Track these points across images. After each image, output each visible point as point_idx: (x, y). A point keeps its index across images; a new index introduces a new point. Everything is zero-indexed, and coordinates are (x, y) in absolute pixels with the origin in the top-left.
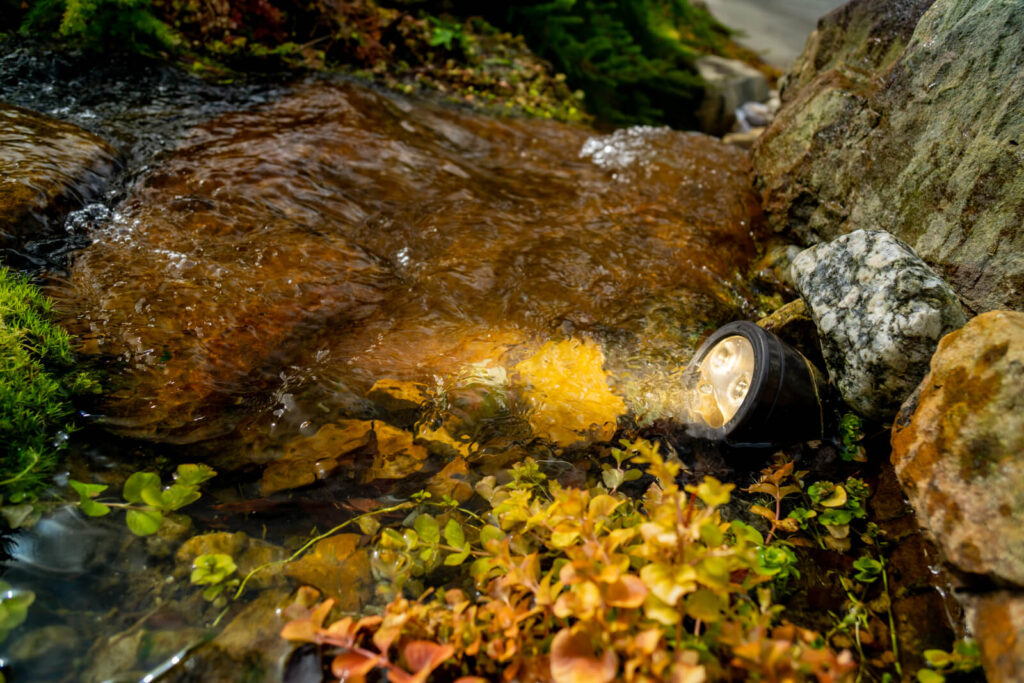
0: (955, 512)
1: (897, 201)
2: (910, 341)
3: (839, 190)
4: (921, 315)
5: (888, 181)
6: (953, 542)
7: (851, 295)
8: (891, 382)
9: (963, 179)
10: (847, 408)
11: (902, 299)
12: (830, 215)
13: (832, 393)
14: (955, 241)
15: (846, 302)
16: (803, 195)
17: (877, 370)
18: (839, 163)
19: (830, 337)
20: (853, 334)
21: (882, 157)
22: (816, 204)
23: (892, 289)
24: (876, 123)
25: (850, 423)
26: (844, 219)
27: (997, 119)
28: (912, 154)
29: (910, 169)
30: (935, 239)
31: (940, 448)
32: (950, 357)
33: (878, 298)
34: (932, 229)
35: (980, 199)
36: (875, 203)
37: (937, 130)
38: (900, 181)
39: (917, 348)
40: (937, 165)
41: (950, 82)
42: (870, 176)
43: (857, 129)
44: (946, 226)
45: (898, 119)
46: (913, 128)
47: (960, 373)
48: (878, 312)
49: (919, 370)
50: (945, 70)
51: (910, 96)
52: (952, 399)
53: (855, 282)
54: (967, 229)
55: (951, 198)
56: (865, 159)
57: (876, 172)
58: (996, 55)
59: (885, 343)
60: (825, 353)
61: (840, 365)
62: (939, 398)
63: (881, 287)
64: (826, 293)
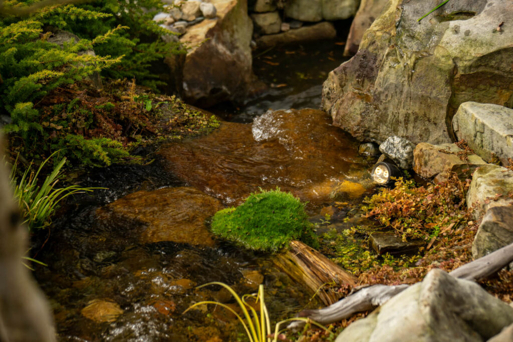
0: (426, 172)
1: (390, 126)
2: (409, 153)
3: (374, 127)
4: (408, 148)
5: (386, 122)
6: (428, 175)
7: (395, 150)
8: (409, 161)
9: (401, 118)
10: (404, 170)
11: (404, 147)
12: (375, 133)
13: (400, 168)
14: (406, 131)
15: (395, 151)
16: (365, 130)
17: (406, 160)
18: (371, 120)
19: (395, 159)
20: (399, 156)
21: (381, 117)
22: (369, 131)
23: (402, 146)
24: (376, 108)
25: (406, 172)
26: (379, 133)
27: (402, 106)
28: (388, 115)
29: (389, 118)
30: (401, 132)
31: (421, 166)
32: (416, 152)
33: (400, 148)
34: (400, 130)
35: (407, 121)
36: (385, 128)
37: (391, 109)
38: (388, 121)
39: (410, 153)
40: (395, 116)
41: (389, 98)
42: (381, 121)
43: (372, 111)
44: (403, 129)
45: (381, 107)
46: (386, 109)
47: (418, 155)
48: (401, 151)
49: (412, 157)
50: (387, 96)
51: (381, 102)
52: (419, 158)
53: (394, 147)
54: (407, 128)
55: (401, 122)
56: (377, 118)
57: (382, 119)
58: (396, 93)
59: (405, 155)
60: (395, 162)
61: (399, 163)
62: (418, 159)
63: (400, 146)
64: (390, 151)
